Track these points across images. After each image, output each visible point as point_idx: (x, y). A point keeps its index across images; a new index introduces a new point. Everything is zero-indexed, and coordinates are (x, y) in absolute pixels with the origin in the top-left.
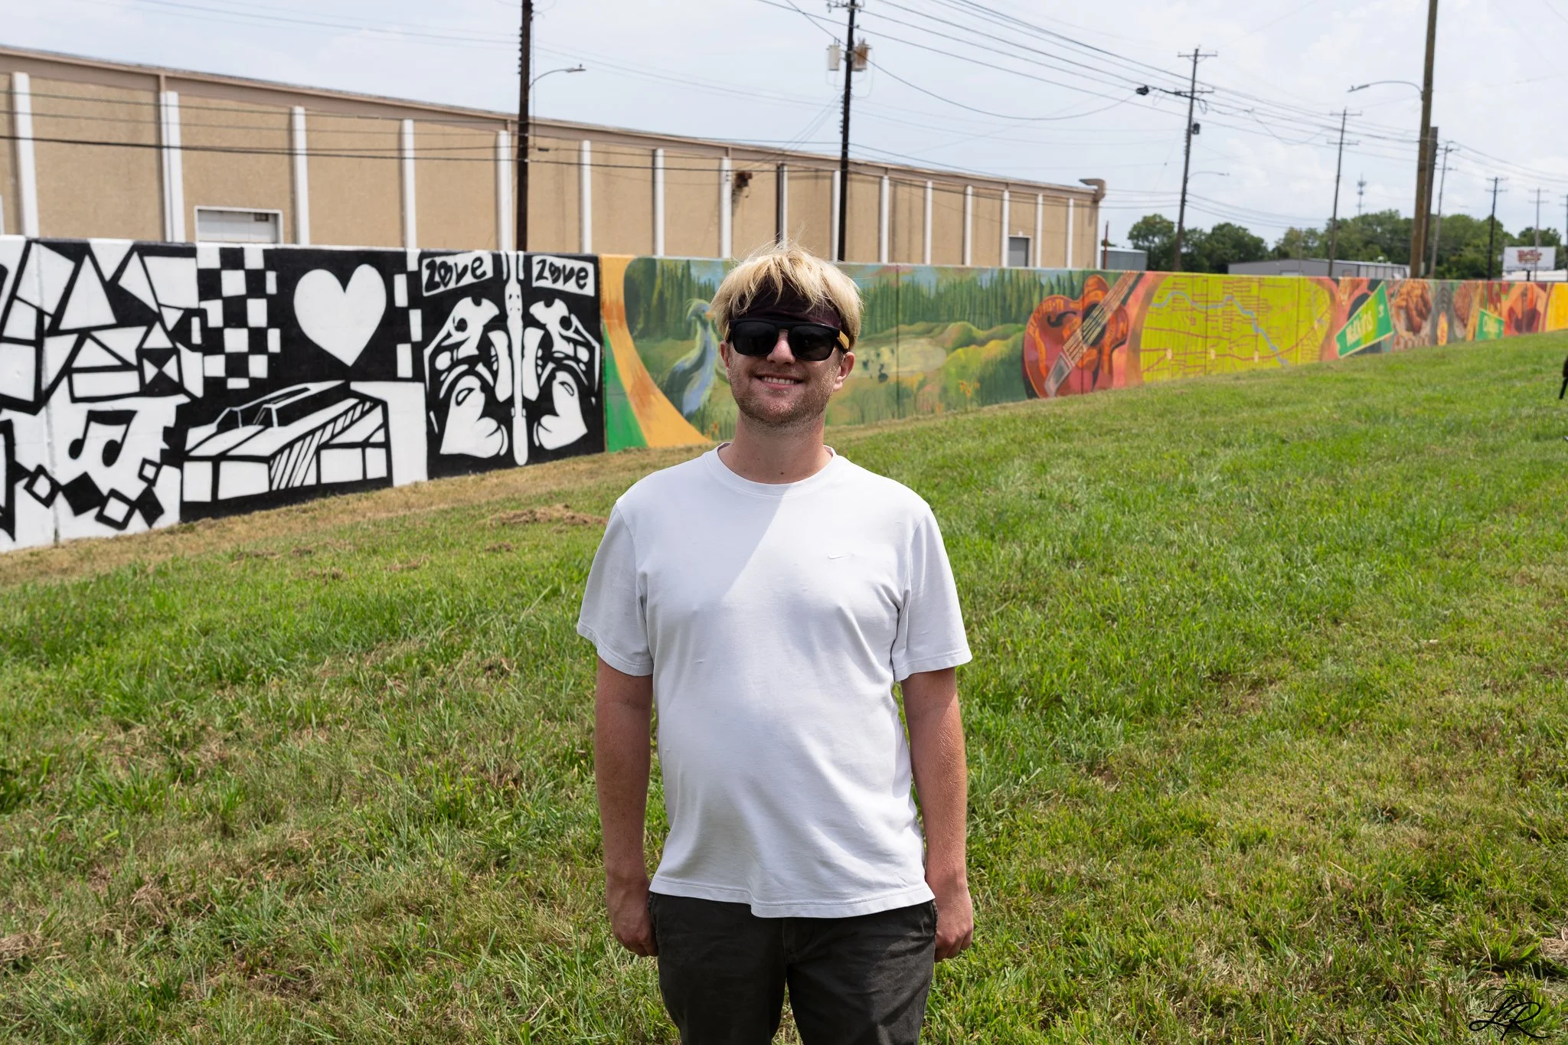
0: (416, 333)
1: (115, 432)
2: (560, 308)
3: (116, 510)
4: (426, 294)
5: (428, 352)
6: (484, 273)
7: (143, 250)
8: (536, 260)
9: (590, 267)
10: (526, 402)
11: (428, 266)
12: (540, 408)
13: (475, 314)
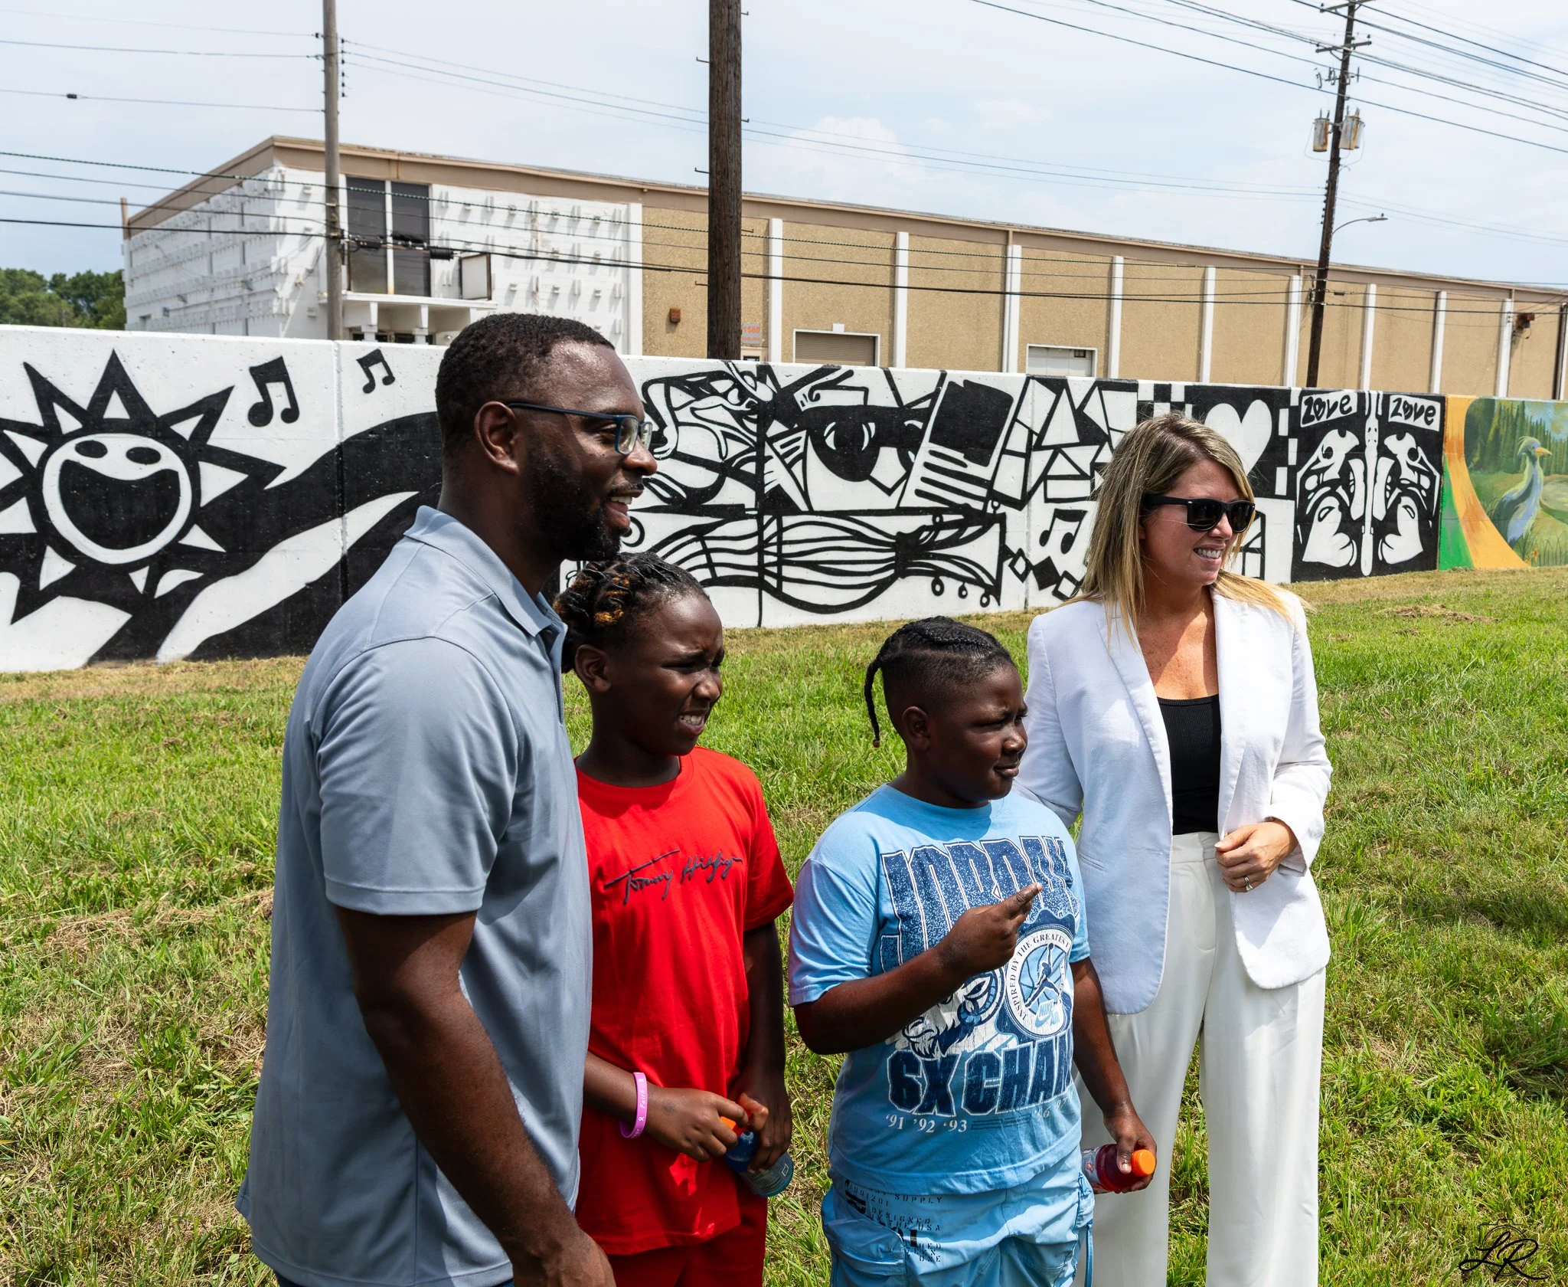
0: (1292, 459)
1: (1070, 527)
2: (1409, 441)
3: (1066, 587)
4: (1302, 426)
5: (1300, 474)
6: (1350, 409)
7: (1103, 385)
8: (1393, 398)
9: (1437, 406)
10: (1374, 520)
11: (1307, 402)
12: (1386, 527)
13: (1339, 443)
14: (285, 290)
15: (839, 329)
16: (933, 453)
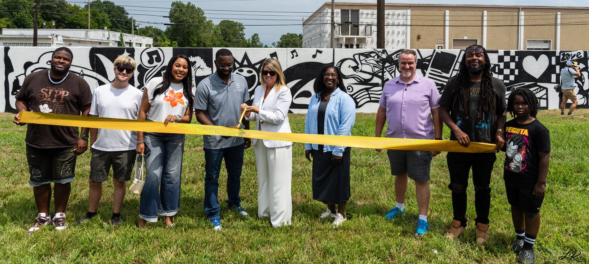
4: (561, 62)
6: (581, 56)
11: (563, 55)
14: (327, 36)
15: (466, 38)
16: (432, 70)
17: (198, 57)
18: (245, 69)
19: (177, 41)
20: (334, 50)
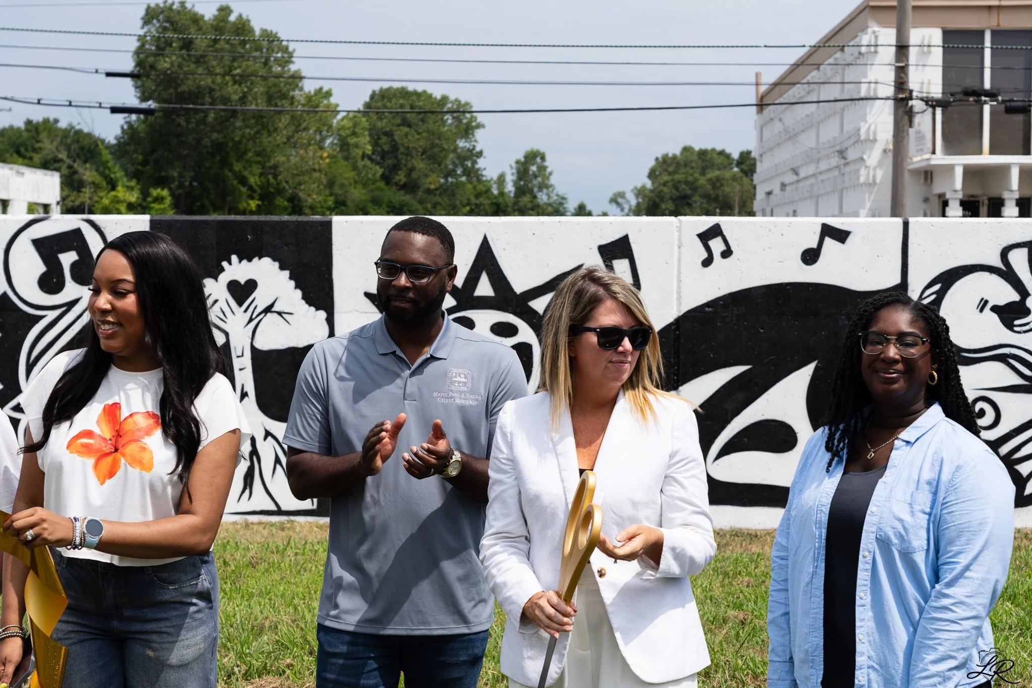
14: (873, 157)
17: (267, 261)
18: (485, 319)
19: (170, 189)
20: (906, 225)
